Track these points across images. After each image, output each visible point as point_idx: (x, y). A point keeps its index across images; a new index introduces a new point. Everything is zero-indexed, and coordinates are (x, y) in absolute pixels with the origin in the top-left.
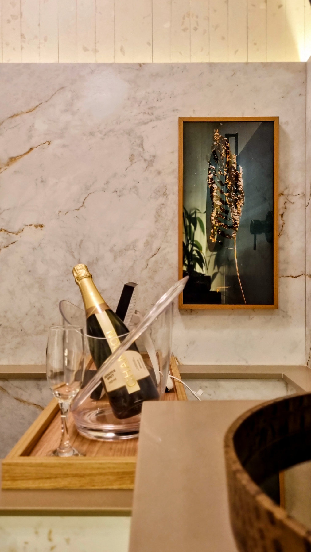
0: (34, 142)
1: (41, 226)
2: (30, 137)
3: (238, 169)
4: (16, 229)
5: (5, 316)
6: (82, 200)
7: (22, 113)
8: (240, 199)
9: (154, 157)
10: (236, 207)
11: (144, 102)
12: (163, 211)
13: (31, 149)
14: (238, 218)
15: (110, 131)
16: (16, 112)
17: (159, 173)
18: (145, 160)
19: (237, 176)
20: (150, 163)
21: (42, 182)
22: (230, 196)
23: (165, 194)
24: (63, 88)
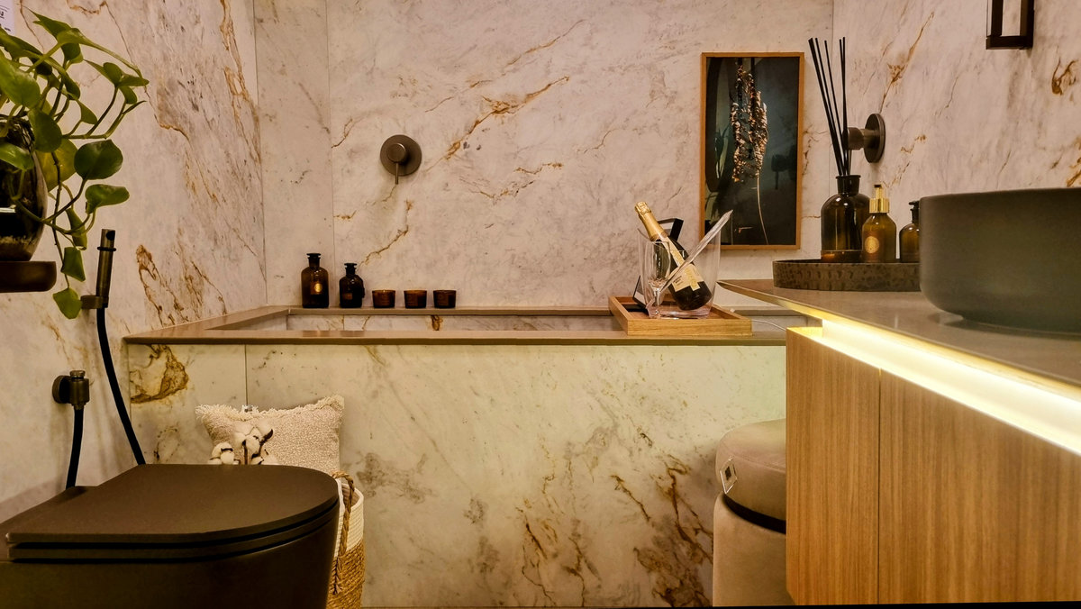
0: (553, 77)
1: (560, 165)
2: (548, 72)
3: (762, 106)
4: (534, 167)
5: (524, 258)
6: (601, 138)
7: (540, 47)
8: (763, 137)
9: (676, 92)
10: (760, 146)
11: (665, 36)
12: (685, 149)
13: (549, 85)
14: (760, 157)
15: (630, 66)
16: (533, 47)
17: (681, 110)
18: (666, 97)
19: (761, 114)
20: (672, 99)
21: (560, 119)
22: (753, 135)
23: (686, 132)
24: (581, 21)
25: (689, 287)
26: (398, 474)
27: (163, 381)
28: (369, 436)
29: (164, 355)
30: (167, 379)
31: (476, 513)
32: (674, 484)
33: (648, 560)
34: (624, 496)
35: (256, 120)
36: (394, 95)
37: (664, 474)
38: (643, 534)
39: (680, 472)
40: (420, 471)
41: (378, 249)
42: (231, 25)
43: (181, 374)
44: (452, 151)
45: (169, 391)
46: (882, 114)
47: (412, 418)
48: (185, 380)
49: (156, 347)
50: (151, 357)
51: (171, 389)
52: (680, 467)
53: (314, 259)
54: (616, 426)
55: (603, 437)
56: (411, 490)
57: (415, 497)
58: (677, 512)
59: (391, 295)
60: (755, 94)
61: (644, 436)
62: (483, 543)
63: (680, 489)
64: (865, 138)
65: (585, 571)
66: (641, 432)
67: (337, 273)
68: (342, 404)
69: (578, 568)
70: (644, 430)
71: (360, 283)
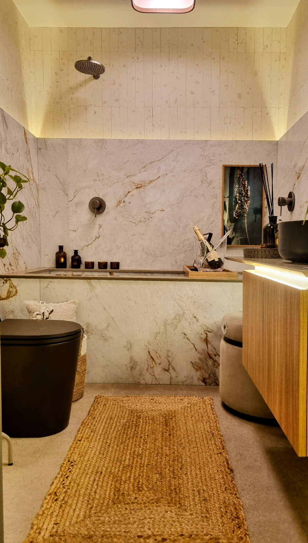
0: (160, 174)
1: (163, 211)
2: (159, 172)
3: (248, 187)
4: (153, 211)
5: (148, 249)
6: (181, 199)
7: (155, 161)
8: (248, 200)
9: (212, 181)
10: (247, 204)
11: (207, 157)
12: (215, 205)
13: (159, 177)
14: (247, 208)
15: (193, 170)
16: (152, 161)
17: (214, 188)
18: (208, 183)
19: (247, 190)
20: (210, 183)
21: (163, 191)
22: (244, 199)
23: (216, 197)
24: (173, 151)
25: (214, 260)
26: (98, 331)
27: (8, 292)
28: (88, 315)
29: (8, 282)
30: (10, 291)
31: (129, 346)
32: (207, 336)
33: (196, 367)
34: (187, 341)
35: (38, 190)
36: (95, 180)
37: (203, 333)
38: (194, 356)
39: (209, 332)
40: (107, 330)
41: (87, 244)
42: (29, 151)
43: (15, 290)
44: (118, 204)
45: (10, 296)
46: (294, 192)
47: (104, 309)
48: (16, 292)
49: (5, 279)
50: (4, 283)
51: (11, 296)
52: (209, 330)
53: (61, 248)
54: (184, 313)
55: (179, 318)
56: (103, 337)
57: (105, 340)
58: (208, 348)
59: (93, 263)
60: (245, 182)
61: (195, 317)
62: (131, 358)
63: (209, 339)
64: (287, 201)
65: (171, 370)
66: (194, 316)
67: (70, 254)
68: (77, 302)
69: (169, 369)
70: (195, 315)
71: (80, 258)
